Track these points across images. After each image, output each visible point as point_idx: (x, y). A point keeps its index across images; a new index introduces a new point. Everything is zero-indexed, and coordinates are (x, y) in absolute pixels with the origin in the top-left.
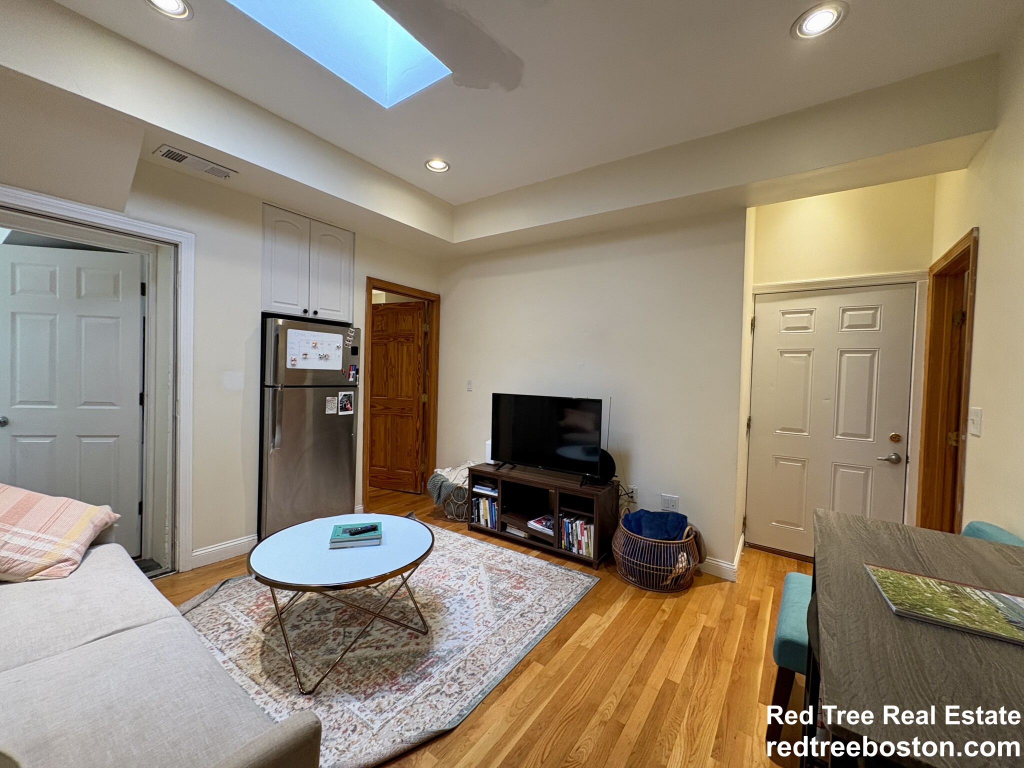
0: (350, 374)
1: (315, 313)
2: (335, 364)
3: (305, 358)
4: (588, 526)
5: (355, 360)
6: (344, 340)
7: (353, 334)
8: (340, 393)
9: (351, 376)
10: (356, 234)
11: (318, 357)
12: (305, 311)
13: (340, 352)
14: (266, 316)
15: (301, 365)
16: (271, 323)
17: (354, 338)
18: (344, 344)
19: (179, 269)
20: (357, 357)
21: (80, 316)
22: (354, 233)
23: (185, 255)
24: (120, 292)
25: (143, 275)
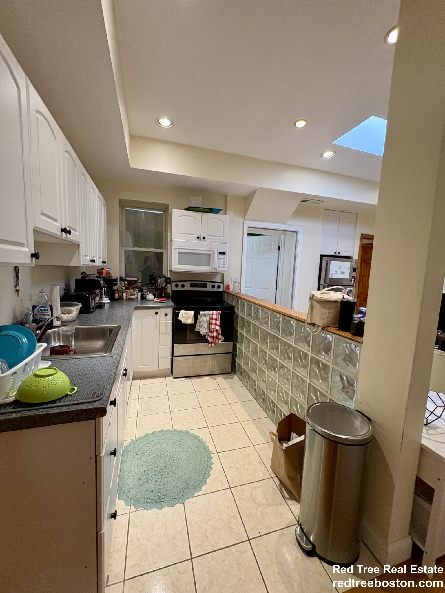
0: (352, 280)
1: (339, 253)
2: (347, 276)
3: (336, 273)
5: (354, 274)
6: (351, 264)
7: (355, 262)
8: (347, 289)
9: (353, 281)
10: (358, 215)
11: (340, 273)
12: (336, 253)
13: (349, 270)
14: (322, 256)
15: (334, 276)
16: (325, 259)
17: (355, 263)
18: (351, 267)
19: (298, 241)
20: (356, 272)
21: (260, 259)
22: (357, 214)
23: (300, 235)
24: (272, 250)
25: (279, 243)
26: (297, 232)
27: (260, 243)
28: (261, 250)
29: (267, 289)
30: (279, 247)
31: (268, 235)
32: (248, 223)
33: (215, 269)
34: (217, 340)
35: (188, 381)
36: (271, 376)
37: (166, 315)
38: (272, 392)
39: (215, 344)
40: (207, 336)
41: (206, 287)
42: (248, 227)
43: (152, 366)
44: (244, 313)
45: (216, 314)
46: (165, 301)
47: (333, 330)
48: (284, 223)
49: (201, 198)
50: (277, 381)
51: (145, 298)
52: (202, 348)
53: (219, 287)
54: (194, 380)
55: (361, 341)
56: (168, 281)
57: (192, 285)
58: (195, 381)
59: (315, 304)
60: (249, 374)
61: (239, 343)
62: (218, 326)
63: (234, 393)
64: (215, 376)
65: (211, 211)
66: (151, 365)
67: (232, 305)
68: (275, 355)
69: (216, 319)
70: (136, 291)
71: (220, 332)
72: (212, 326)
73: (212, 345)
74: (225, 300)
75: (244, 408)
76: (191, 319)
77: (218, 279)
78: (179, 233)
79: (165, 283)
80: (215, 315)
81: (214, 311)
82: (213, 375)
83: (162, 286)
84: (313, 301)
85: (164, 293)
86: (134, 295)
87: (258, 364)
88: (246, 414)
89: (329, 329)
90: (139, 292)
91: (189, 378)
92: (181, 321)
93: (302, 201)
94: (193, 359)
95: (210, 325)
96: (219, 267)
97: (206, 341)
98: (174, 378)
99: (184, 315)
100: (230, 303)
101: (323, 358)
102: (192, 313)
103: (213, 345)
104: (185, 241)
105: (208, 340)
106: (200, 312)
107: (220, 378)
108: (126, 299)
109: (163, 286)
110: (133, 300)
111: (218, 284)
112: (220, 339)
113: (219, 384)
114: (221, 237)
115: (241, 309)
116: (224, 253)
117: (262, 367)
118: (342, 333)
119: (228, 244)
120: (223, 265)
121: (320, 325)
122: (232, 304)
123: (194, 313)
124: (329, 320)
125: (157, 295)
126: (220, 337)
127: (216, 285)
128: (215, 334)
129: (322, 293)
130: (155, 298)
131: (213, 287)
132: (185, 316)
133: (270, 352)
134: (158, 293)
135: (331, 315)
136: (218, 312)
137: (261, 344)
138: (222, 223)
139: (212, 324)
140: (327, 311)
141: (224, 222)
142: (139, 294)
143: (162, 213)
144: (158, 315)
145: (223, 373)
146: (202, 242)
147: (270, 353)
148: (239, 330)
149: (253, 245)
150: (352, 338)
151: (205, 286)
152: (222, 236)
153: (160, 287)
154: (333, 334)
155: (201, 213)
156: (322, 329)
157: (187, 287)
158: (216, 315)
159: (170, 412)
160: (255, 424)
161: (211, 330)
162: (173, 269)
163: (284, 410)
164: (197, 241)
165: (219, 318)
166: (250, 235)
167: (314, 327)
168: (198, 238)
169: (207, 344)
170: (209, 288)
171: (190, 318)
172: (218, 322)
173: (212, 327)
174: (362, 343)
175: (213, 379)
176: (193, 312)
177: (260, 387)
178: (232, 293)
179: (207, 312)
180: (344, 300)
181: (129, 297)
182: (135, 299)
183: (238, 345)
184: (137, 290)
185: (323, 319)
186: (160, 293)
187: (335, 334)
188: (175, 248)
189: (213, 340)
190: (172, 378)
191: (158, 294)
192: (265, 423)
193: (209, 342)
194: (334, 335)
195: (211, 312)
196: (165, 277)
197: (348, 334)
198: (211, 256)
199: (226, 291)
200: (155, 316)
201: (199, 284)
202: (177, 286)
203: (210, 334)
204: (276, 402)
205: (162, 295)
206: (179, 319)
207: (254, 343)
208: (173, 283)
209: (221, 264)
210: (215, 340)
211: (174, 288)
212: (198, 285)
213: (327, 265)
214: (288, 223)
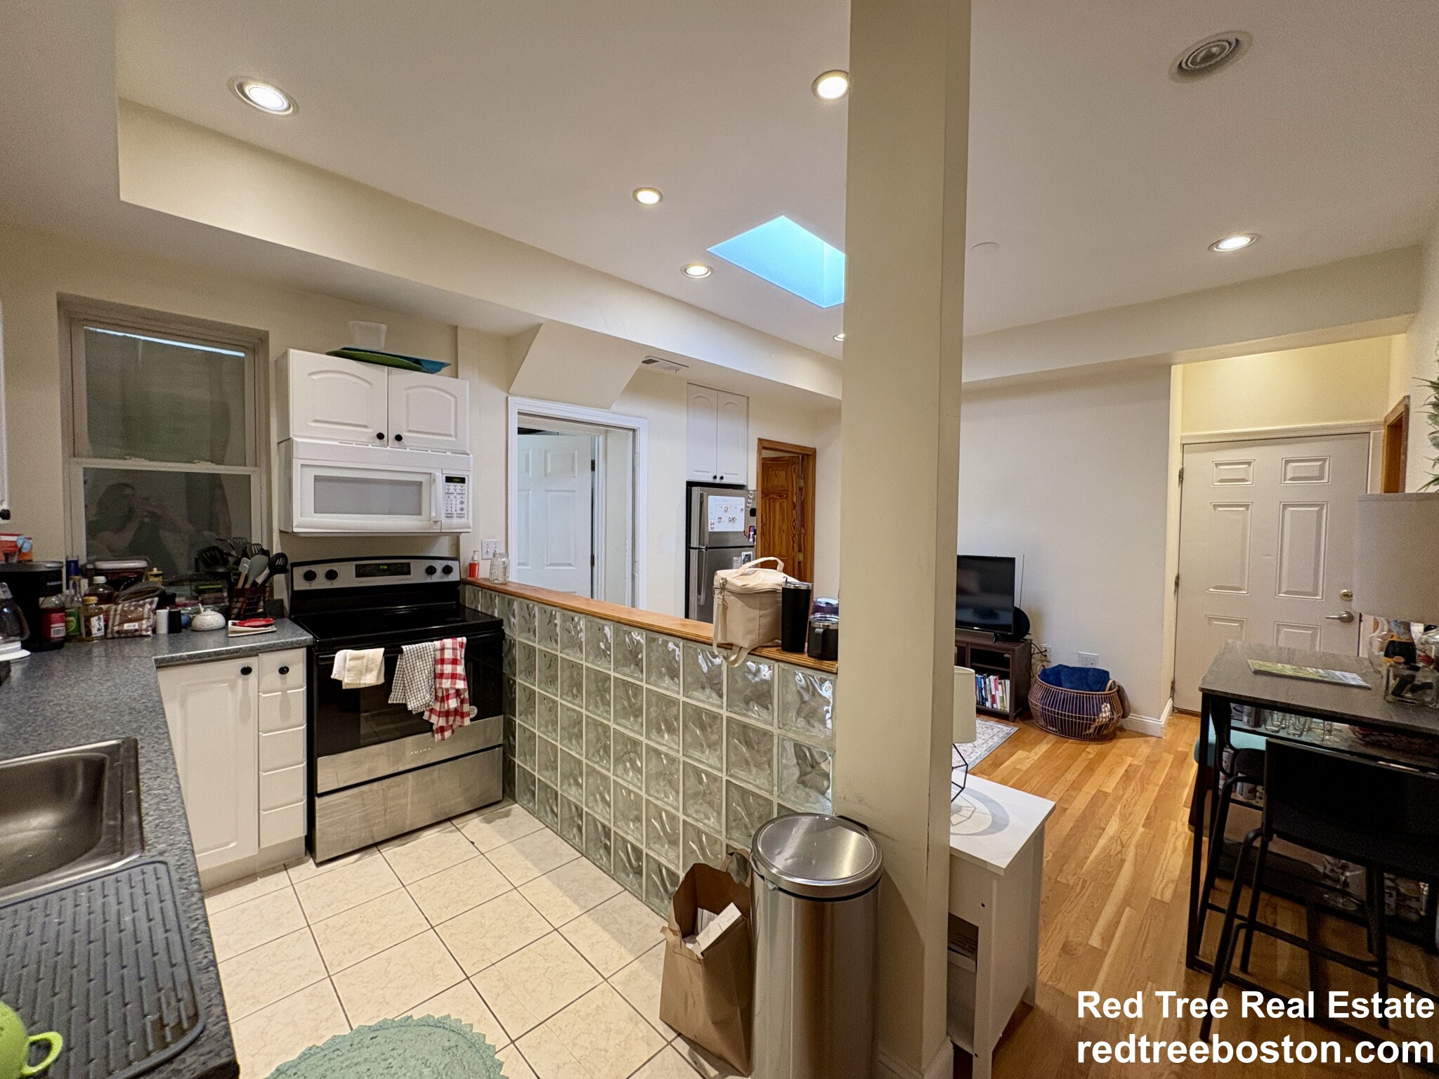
0: (749, 535)
1: (722, 478)
2: (740, 527)
3: (719, 522)
4: (1003, 681)
5: (753, 521)
6: (747, 502)
7: (752, 496)
8: (743, 553)
9: (751, 537)
10: (750, 399)
11: (727, 520)
12: (715, 477)
13: (743, 514)
14: (690, 485)
15: (717, 528)
16: (696, 491)
17: (753, 499)
18: (746, 507)
19: (637, 450)
20: (755, 518)
21: (547, 491)
22: (748, 398)
23: (642, 438)
24: (576, 468)
25: (593, 453)
26: (634, 430)
27: (546, 452)
28: (549, 470)
29: (570, 565)
30: (593, 463)
31: (562, 434)
32: (517, 404)
33: (436, 522)
34: (458, 718)
35: (374, 861)
36: (625, 784)
37: (283, 671)
38: (631, 824)
39: (453, 732)
40: (427, 714)
41: (408, 573)
42: (519, 413)
43: (232, 845)
44: (531, 633)
45: (452, 647)
46: (270, 629)
47: (774, 652)
48: (606, 407)
49: (384, 327)
50: (643, 793)
51: (189, 624)
52: (410, 750)
53: (448, 570)
54: (389, 851)
55: (835, 671)
56: (278, 565)
57: (361, 572)
58: (395, 853)
59: (731, 599)
60: (559, 792)
61: (520, 715)
62: (459, 679)
63: (523, 852)
64: (454, 822)
65: (416, 365)
66: (229, 844)
67: (492, 616)
68: (633, 731)
69: (454, 662)
70: (148, 606)
71: (466, 695)
72: (444, 681)
73: (443, 735)
74: (467, 605)
75: (560, 888)
76: (375, 673)
77: (442, 548)
78: (316, 421)
79: (267, 571)
80: (451, 651)
81: (445, 640)
82: (449, 819)
83: (255, 583)
84: (726, 592)
85: (262, 603)
86: (140, 619)
87: (585, 761)
88: (567, 900)
89: (765, 652)
90: (160, 606)
91: (375, 849)
92: (340, 683)
93: (643, 362)
94: (383, 790)
95: (438, 680)
96: (449, 516)
97: (428, 727)
98: (319, 864)
99: (349, 664)
100: (484, 611)
101: (755, 719)
102: (378, 653)
103: (447, 734)
104: (337, 443)
105: (432, 724)
106: (403, 647)
107: (474, 825)
108: (104, 638)
109: (260, 580)
110: (135, 636)
111: (445, 563)
112: (468, 714)
113: (473, 843)
114: (450, 436)
115: (520, 626)
116: (462, 480)
117: (596, 766)
118: (794, 657)
119: (471, 456)
120: (459, 512)
121: (746, 645)
122: (490, 613)
123: (385, 653)
124: (761, 631)
125: (235, 611)
126: (466, 707)
127: (439, 565)
128: (453, 704)
129: (742, 575)
130: (230, 622)
131: (431, 571)
132: (354, 667)
133: (618, 724)
134: (239, 605)
135: (766, 621)
136: (459, 639)
137: (591, 708)
138: (452, 399)
139: (441, 676)
140: (756, 613)
141: (455, 398)
142: (163, 613)
143: (242, 355)
144: (252, 676)
145: (482, 807)
146: (392, 447)
147: (618, 727)
148: (518, 680)
149: (527, 456)
150: (817, 666)
151: (405, 570)
152: (453, 433)
153: (247, 586)
154: (773, 662)
155: (386, 368)
156: (749, 654)
157: (347, 578)
158: (454, 649)
159: (329, 976)
160: (596, 921)
161: (440, 694)
162: (296, 527)
163: (669, 860)
164: (376, 446)
165: (463, 656)
166: (522, 431)
167: (729, 651)
168: (380, 436)
169: (430, 734)
170: (417, 576)
171: (371, 670)
172: (460, 669)
173: (444, 686)
174: (836, 674)
175: (451, 832)
176: (383, 650)
177: (595, 820)
178: (488, 584)
179: (427, 644)
180: (788, 586)
181: (116, 628)
182: (144, 633)
183: (517, 721)
184: (151, 603)
185: (750, 632)
186: (248, 604)
187: (777, 661)
188: (302, 465)
189: (447, 721)
190: (313, 866)
191: (240, 609)
192: (622, 908)
193: (434, 727)
194: (776, 665)
195: (437, 644)
196: (266, 553)
197: (804, 658)
198: (425, 488)
199: (470, 578)
200: (241, 680)
201: (385, 567)
202: (310, 576)
203: (437, 707)
204: (643, 847)
205: (257, 609)
206: (332, 677)
207: (569, 709)
208: (295, 569)
209: (453, 509)
210: (451, 719)
211: (301, 585)
212: (384, 570)
213: (701, 503)
214: (614, 407)
